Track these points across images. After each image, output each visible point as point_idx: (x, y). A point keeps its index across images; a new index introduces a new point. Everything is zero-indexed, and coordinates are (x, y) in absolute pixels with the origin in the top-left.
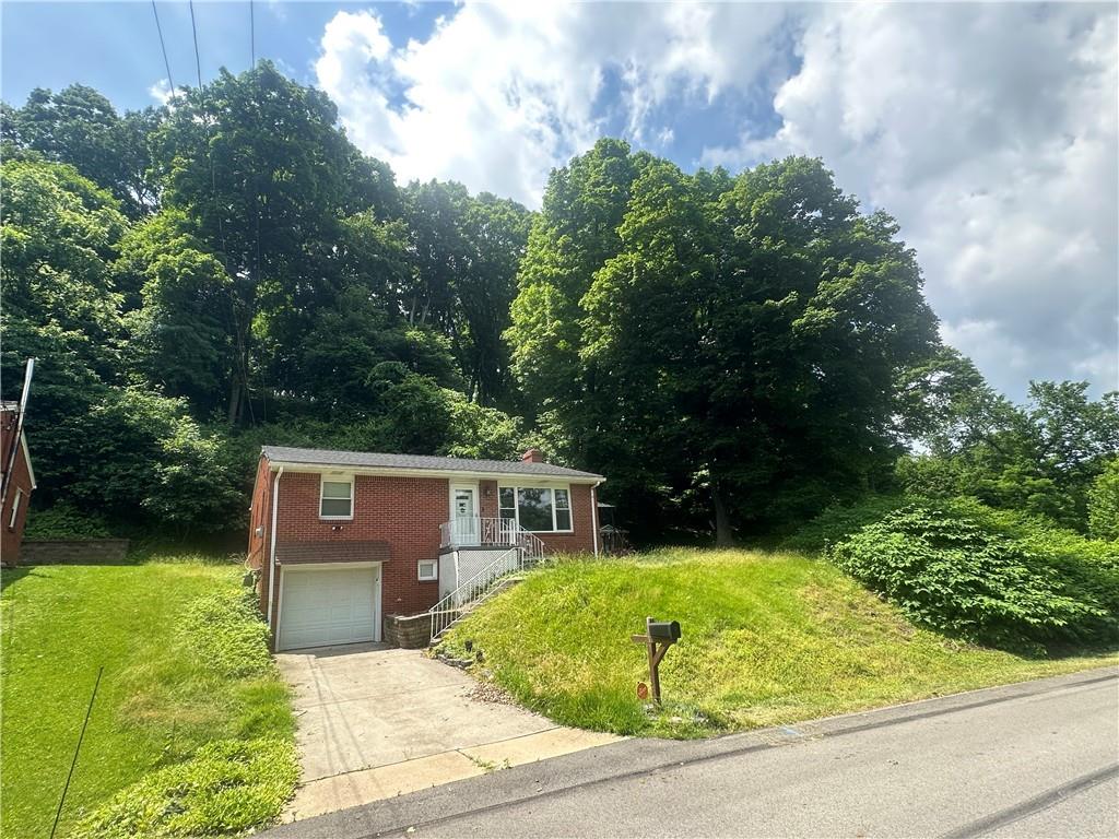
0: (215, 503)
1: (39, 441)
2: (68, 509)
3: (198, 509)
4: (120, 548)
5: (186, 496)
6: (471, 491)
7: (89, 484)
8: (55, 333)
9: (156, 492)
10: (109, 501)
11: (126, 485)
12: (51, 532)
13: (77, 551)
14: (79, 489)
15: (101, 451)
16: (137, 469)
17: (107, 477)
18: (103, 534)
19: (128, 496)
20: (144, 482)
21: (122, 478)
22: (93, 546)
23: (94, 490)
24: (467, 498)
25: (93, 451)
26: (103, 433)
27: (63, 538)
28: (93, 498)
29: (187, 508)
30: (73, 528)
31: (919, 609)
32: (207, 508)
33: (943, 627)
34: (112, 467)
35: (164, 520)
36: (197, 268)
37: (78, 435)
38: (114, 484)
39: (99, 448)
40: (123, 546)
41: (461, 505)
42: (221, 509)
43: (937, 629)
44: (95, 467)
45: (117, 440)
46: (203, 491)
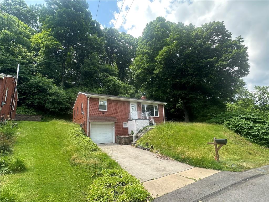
0: (63, 106)
2: (25, 107)
3: (59, 108)
4: (39, 117)
5: (56, 104)
6: (135, 105)
7: (30, 100)
9: (48, 103)
10: (36, 105)
11: (40, 101)
12: (21, 113)
13: (29, 118)
14: (27, 102)
15: (33, 92)
16: (43, 97)
17: (35, 99)
18: (34, 114)
19: (41, 104)
20: (45, 101)
21: (39, 99)
22: (33, 116)
23: (32, 102)
25: (31, 92)
26: (33, 87)
27: (24, 114)
28: (31, 104)
29: (56, 108)
30: (27, 112)
31: (252, 138)
32: (61, 108)
33: (259, 143)
34: (36, 96)
35: (51, 110)
36: (55, 45)
37: (27, 87)
38: (37, 101)
39: (33, 91)
40: (40, 117)
41: (133, 108)
42: (65, 108)
43: (257, 143)
44: (32, 96)
46: (60, 103)
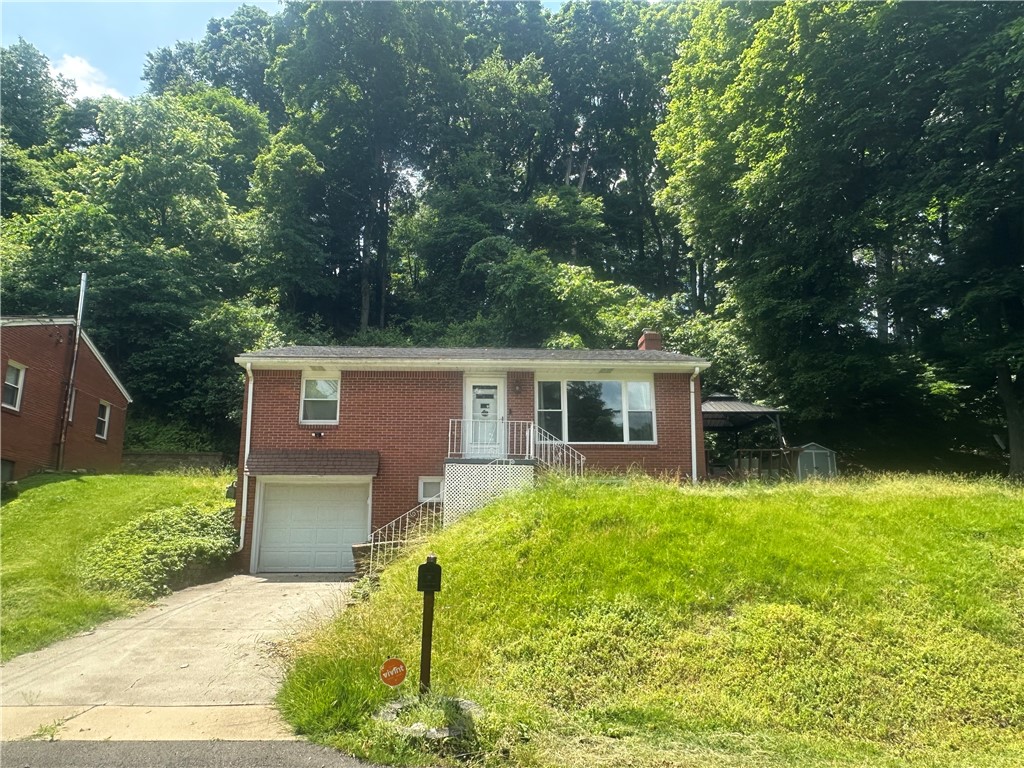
1: (152, 358)
4: (214, 462)
6: (495, 387)
7: (194, 399)
8: (160, 251)
13: (179, 463)
15: (201, 366)
18: (208, 448)
22: (192, 459)
23: (198, 404)
24: (491, 397)
25: (195, 367)
36: (287, 163)
37: (181, 350)
39: (200, 362)
40: (217, 460)
41: (483, 406)
45: (214, 353)
